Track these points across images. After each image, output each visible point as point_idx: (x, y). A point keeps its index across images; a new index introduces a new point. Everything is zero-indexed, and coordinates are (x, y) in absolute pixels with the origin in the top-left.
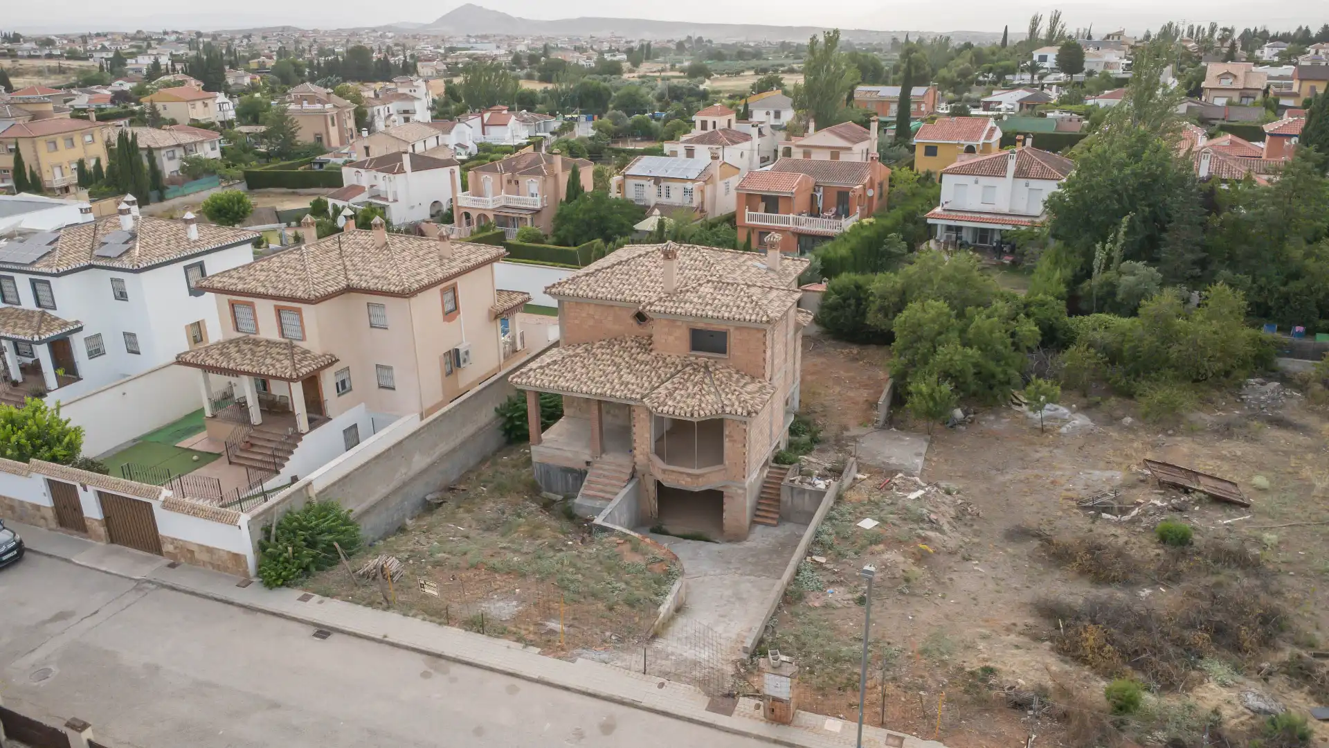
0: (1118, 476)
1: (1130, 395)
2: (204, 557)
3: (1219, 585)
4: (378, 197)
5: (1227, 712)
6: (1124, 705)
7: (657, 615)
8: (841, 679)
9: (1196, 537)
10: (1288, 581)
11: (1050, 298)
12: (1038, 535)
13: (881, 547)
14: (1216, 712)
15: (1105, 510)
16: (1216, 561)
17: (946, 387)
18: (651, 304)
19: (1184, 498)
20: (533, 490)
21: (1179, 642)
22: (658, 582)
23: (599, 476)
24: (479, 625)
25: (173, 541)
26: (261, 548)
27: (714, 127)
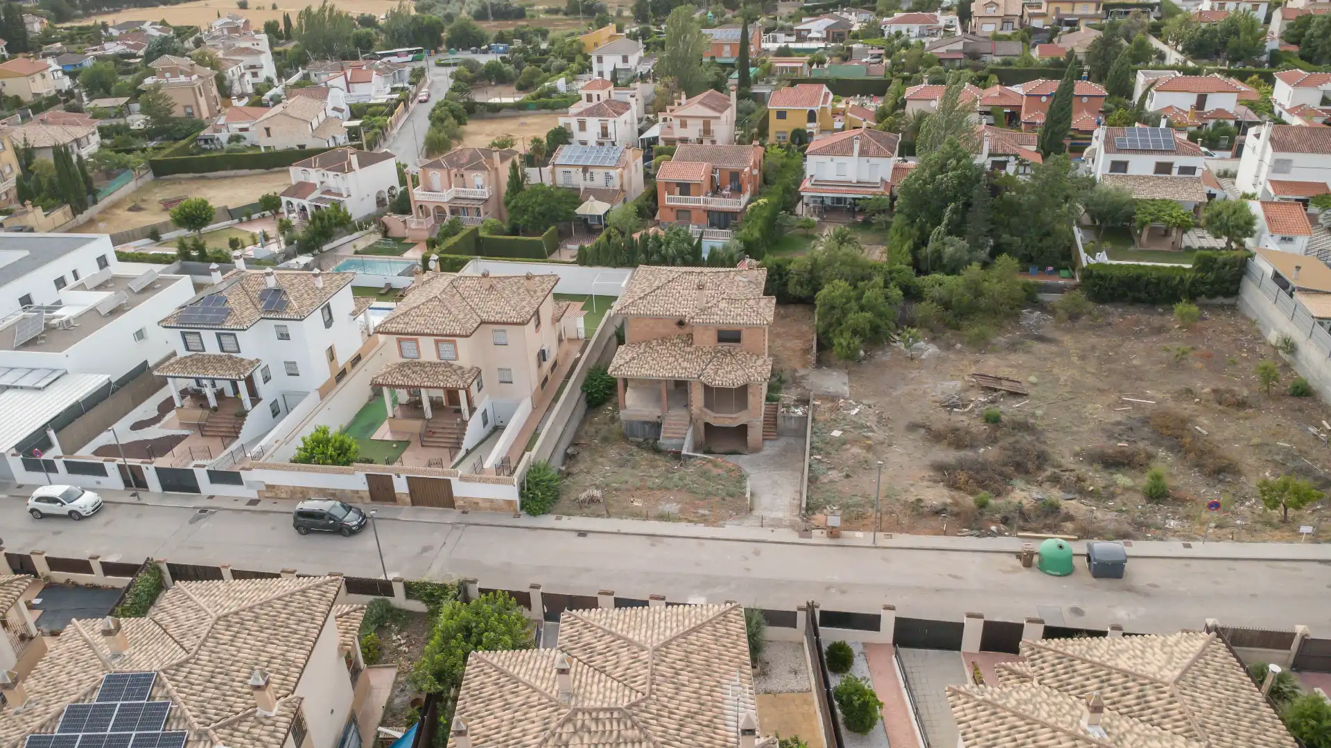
0: (959, 384)
1: (958, 328)
2: (487, 505)
3: (1017, 442)
4: (328, 192)
5: (1024, 502)
6: (983, 505)
7: (746, 499)
8: (854, 515)
9: (1004, 418)
10: (1050, 435)
11: (904, 266)
12: (923, 426)
13: (848, 446)
14: (1020, 503)
15: (957, 406)
16: (1013, 429)
17: (857, 341)
18: (693, 318)
19: (995, 394)
20: (625, 437)
21: (1001, 474)
22: (740, 482)
23: (670, 424)
24: (663, 517)
25: (463, 498)
26: (521, 495)
27: (599, 99)
